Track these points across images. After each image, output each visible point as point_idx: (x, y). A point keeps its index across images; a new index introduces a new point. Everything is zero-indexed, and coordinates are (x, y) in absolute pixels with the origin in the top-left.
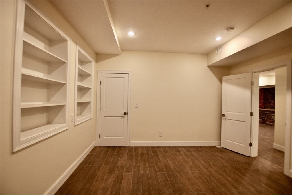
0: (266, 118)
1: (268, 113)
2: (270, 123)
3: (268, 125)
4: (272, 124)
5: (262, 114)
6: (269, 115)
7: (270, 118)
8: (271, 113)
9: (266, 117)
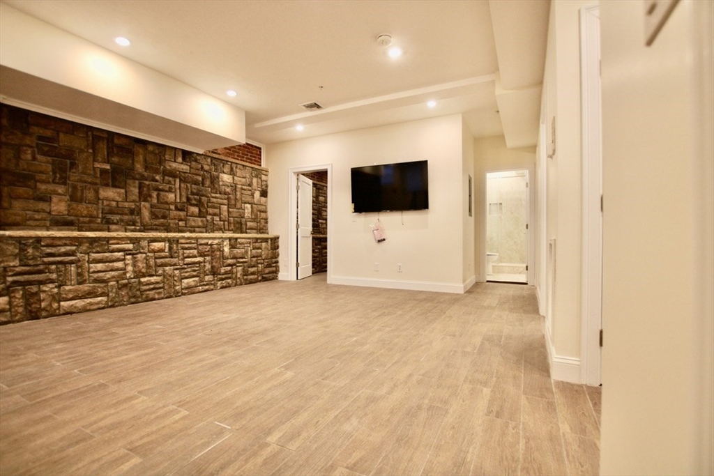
0: (52, 281)
1: (63, 249)
2: (79, 303)
3: (68, 313)
4: (91, 304)
5: (17, 262)
6: (71, 262)
7: (79, 274)
8: (84, 247)
9: (54, 276)
